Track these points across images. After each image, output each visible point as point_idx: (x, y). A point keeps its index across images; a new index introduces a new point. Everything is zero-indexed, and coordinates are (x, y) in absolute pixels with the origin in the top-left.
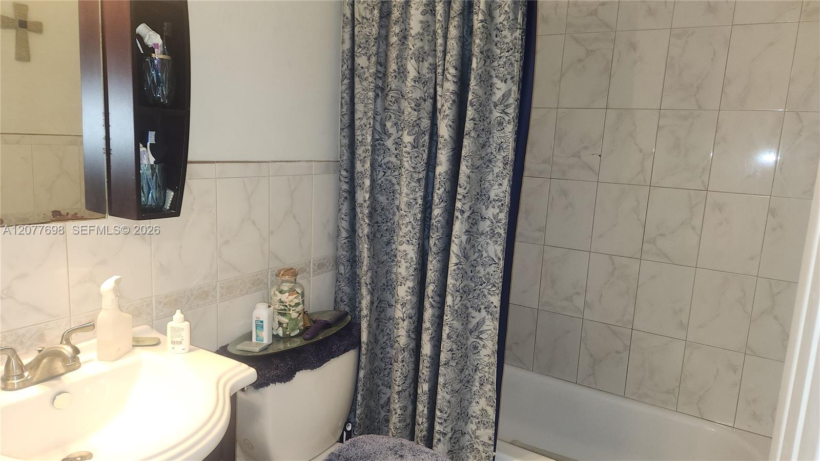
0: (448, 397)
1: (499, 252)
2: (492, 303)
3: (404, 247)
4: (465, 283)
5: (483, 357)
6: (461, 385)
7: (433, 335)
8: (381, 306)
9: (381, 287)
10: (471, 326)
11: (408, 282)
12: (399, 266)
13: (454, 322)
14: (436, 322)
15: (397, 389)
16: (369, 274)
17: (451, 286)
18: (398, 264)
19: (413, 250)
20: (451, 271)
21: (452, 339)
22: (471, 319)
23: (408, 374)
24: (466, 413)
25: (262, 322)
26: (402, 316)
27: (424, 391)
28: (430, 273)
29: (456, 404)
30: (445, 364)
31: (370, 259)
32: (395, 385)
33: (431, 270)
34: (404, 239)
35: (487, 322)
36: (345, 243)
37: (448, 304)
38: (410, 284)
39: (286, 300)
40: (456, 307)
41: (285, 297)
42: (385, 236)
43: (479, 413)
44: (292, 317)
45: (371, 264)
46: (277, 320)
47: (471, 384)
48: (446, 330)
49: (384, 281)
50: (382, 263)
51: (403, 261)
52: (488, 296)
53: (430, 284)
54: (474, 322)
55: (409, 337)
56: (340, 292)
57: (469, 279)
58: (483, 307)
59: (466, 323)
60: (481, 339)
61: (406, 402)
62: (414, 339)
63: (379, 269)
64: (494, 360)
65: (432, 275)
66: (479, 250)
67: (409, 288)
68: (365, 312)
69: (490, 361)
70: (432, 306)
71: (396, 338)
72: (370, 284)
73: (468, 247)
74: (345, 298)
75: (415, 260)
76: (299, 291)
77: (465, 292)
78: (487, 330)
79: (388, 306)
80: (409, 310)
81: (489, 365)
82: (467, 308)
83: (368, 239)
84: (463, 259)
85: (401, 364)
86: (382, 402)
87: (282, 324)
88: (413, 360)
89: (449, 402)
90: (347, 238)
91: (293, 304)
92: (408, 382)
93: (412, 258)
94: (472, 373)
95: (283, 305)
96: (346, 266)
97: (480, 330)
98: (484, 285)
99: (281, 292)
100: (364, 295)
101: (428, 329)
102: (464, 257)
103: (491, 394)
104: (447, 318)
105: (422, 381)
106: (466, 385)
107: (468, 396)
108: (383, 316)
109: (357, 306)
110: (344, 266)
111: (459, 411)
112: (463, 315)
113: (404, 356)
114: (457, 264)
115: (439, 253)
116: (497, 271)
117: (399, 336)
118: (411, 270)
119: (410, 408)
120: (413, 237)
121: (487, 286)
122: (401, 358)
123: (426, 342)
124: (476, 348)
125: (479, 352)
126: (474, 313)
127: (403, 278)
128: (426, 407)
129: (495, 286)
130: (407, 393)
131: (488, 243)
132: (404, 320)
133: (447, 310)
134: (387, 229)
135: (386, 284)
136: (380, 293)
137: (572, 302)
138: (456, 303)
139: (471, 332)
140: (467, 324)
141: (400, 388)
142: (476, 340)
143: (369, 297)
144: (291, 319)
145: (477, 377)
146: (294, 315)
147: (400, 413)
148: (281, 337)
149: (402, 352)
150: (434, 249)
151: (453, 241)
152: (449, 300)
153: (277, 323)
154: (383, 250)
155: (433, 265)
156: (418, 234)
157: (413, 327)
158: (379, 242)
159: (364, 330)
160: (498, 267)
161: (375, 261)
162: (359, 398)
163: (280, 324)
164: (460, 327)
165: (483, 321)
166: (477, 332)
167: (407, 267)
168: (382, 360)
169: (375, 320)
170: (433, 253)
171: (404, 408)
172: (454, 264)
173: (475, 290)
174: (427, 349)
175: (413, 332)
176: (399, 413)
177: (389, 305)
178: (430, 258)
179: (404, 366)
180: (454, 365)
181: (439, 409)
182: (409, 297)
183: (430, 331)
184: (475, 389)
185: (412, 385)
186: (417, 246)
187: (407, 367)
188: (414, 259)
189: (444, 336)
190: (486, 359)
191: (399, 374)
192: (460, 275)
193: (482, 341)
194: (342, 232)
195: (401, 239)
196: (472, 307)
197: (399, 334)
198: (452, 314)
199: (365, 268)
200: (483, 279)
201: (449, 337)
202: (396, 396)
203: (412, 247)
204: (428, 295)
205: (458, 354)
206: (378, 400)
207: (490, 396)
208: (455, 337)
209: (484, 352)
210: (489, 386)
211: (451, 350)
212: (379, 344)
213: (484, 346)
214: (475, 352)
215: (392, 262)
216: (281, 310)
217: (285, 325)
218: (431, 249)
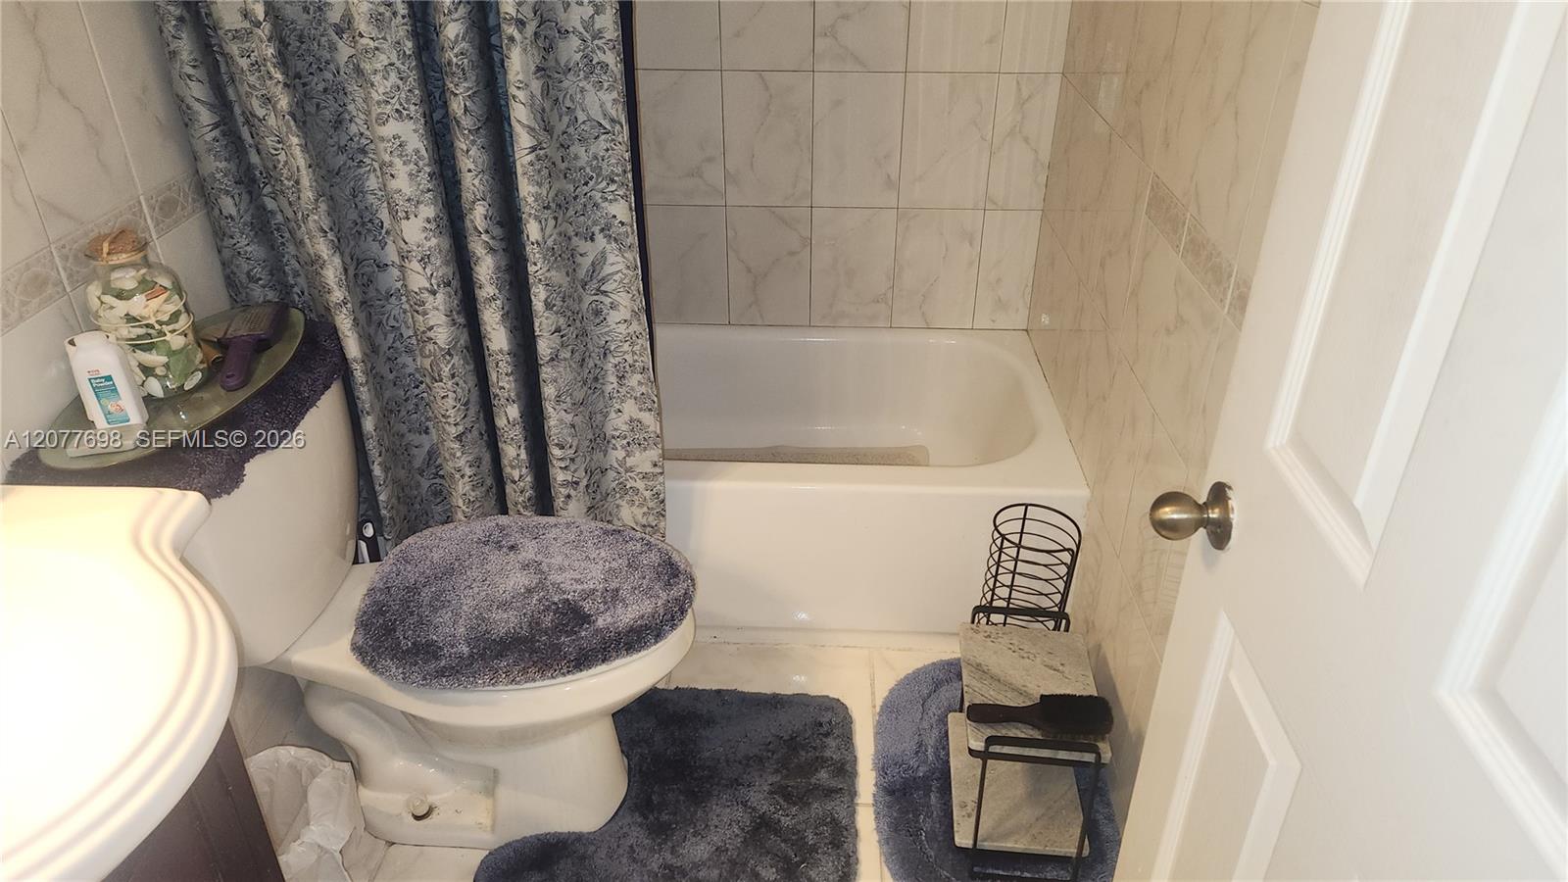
0: (568, 418)
1: (609, 105)
2: (615, 217)
3: (392, 128)
4: (556, 186)
5: (615, 326)
6: (585, 388)
7: (506, 308)
8: (362, 272)
9: (352, 229)
10: (582, 273)
11: (421, 206)
12: (392, 175)
13: (553, 273)
14: (506, 281)
15: (453, 431)
16: (323, 207)
17: (530, 200)
18: (388, 170)
19: (415, 131)
20: (522, 166)
21: (555, 308)
22: (579, 259)
23: (469, 399)
24: (602, 436)
25: (109, 378)
26: (428, 285)
27: (511, 420)
28: (469, 180)
29: (585, 425)
30: (552, 359)
31: (314, 171)
32: (447, 427)
33: (470, 171)
34: (388, 109)
35: (611, 258)
36: (216, 140)
37: (532, 239)
38: (428, 211)
39: (145, 313)
40: (550, 242)
41: (138, 305)
42: (326, 107)
43: (625, 427)
44: (174, 348)
45: (319, 180)
46: (134, 364)
47: (601, 381)
48: (539, 295)
49: (353, 215)
50: (337, 174)
51: (398, 162)
52: (603, 205)
53: (474, 202)
54: (586, 263)
55: (455, 324)
56: (241, 261)
57: (562, 176)
58: (596, 229)
59: (572, 272)
60: (604, 293)
61: (477, 450)
62: (465, 326)
63: (336, 190)
64: (639, 327)
65: (476, 182)
66: (568, 108)
67: (428, 221)
68: (338, 295)
69: (631, 330)
70: (491, 249)
71: (424, 332)
72: (331, 229)
73: (547, 105)
74: (257, 271)
75: (426, 155)
76: (167, 283)
77: (558, 206)
78: (612, 274)
79: (377, 269)
80: (439, 267)
81: (631, 339)
82: (570, 239)
83: (295, 122)
84: (544, 137)
85: (450, 383)
86: (418, 463)
87: (153, 369)
88: (472, 367)
89: (573, 426)
90: (216, 126)
91: (166, 318)
92: (472, 412)
93: (417, 151)
94: (598, 362)
95: (140, 326)
96: (236, 197)
97: (599, 278)
98: (591, 183)
99: (121, 295)
100: (326, 258)
101: (494, 298)
102: (545, 130)
103: (643, 389)
104: (537, 268)
105: (503, 401)
106: (594, 385)
107: (601, 405)
108: (372, 293)
109: (293, 282)
110: (233, 197)
111: (590, 436)
112: (564, 255)
113: (454, 364)
114: (533, 149)
115: (479, 128)
116: (613, 149)
117: (431, 329)
118: (423, 178)
119: (487, 458)
120: (408, 101)
121: (597, 183)
122: (447, 369)
123: (494, 326)
124: (597, 313)
125: (605, 319)
126: (583, 246)
127: (409, 200)
128: (522, 447)
129: (613, 181)
130: (475, 433)
131: (582, 90)
132: (434, 293)
133: (533, 253)
134: (325, 90)
135: (359, 221)
136: (352, 243)
137: (701, 177)
138: (547, 233)
139: (584, 285)
140: (574, 270)
141: (461, 428)
142: (596, 298)
143: (337, 260)
144: (171, 353)
145: (609, 367)
146: (177, 342)
147: (471, 473)
148: (162, 399)
149: (448, 357)
150: (467, 122)
151: (514, 97)
152: (533, 230)
153: (138, 370)
154: (331, 142)
155: (471, 162)
156: (417, 92)
157: (456, 302)
158: (317, 125)
159: (349, 334)
160: (613, 140)
161: (323, 172)
162: (377, 471)
163: (147, 371)
164: (565, 281)
165: (603, 256)
166: (595, 281)
167: (411, 175)
168: (395, 385)
169: (361, 306)
170: (466, 132)
171: (476, 463)
172: (527, 151)
173: (575, 198)
174: (498, 338)
175: (458, 313)
176: (469, 474)
177: (378, 266)
178: (461, 144)
179: (457, 384)
180: (568, 355)
181: (557, 445)
182: (434, 241)
183: (498, 302)
184: (609, 388)
185: (482, 415)
186: (423, 122)
187: (464, 385)
188: (423, 152)
189: (538, 305)
190: (622, 328)
191: (450, 402)
192: (545, 172)
193: (607, 296)
194: (198, 113)
195: (379, 111)
196: (576, 235)
197: (431, 323)
198: (545, 258)
199: (308, 194)
200: (588, 170)
201: (548, 306)
202: (457, 445)
203: (410, 125)
204: (476, 228)
205: (571, 332)
206: (410, 462)
207: (643, 394)
208: (559, 303)
209: (614, 317)
210: (638, 377)
211: (558, 330)
212: (381, 353)
213: (613, 306)
214: (598, 321)
215: (359, 167)
216: (139, 337)
217: (159, 371)
218: (458, 122)
